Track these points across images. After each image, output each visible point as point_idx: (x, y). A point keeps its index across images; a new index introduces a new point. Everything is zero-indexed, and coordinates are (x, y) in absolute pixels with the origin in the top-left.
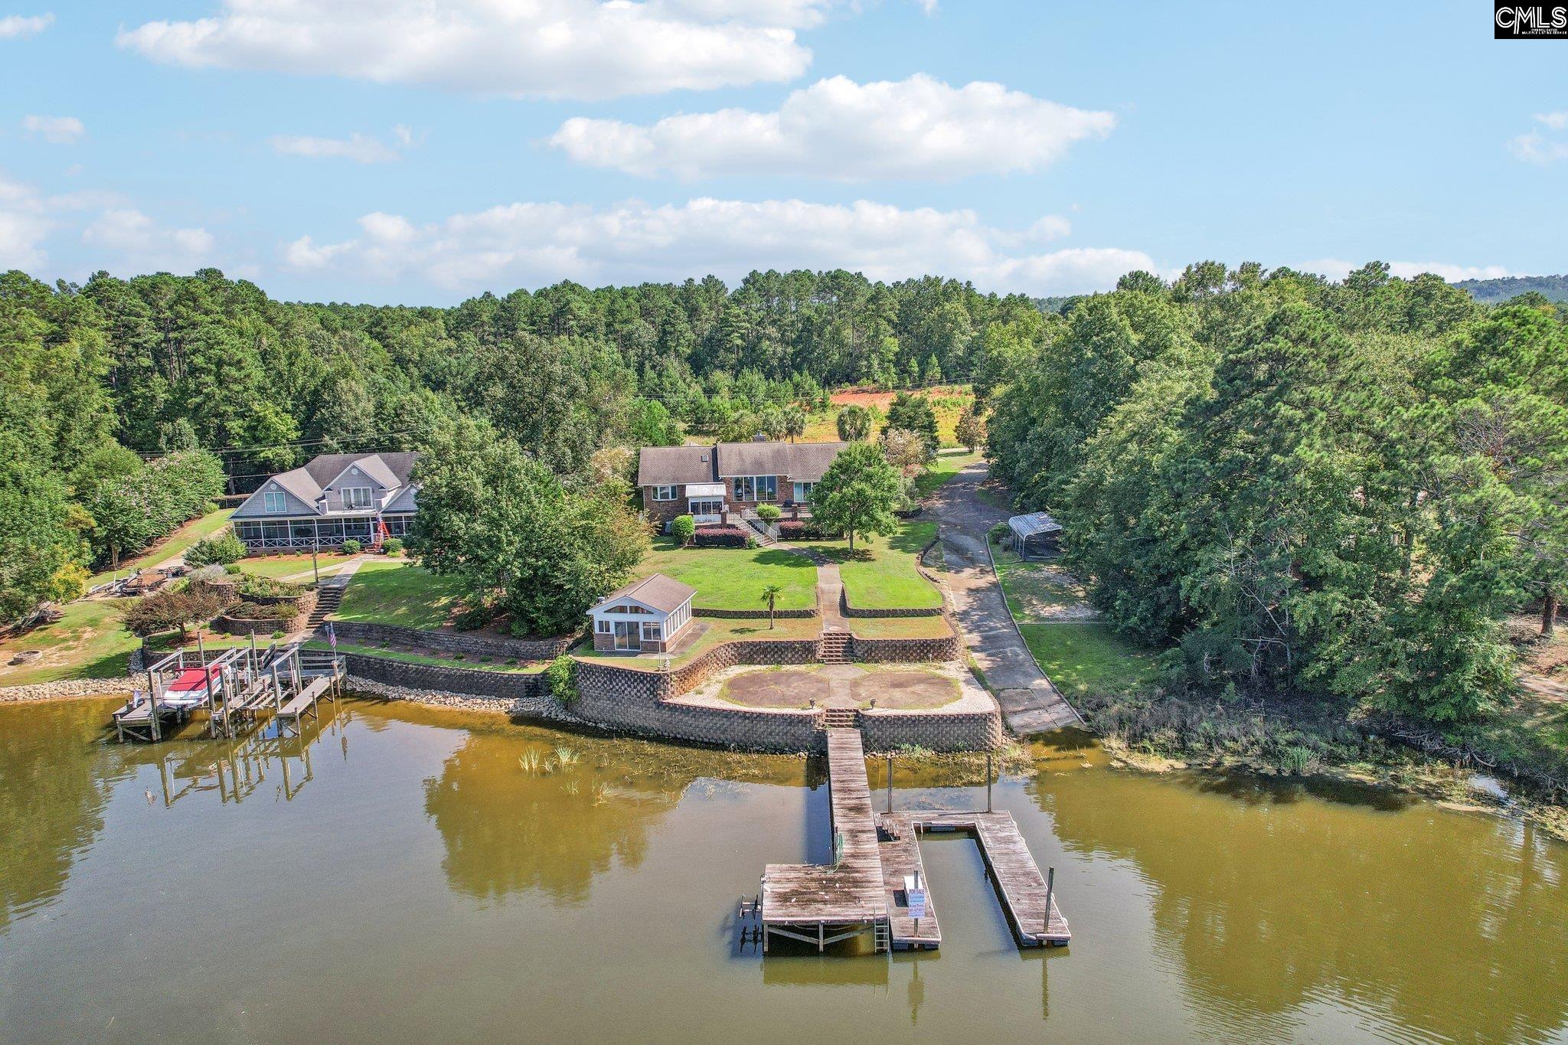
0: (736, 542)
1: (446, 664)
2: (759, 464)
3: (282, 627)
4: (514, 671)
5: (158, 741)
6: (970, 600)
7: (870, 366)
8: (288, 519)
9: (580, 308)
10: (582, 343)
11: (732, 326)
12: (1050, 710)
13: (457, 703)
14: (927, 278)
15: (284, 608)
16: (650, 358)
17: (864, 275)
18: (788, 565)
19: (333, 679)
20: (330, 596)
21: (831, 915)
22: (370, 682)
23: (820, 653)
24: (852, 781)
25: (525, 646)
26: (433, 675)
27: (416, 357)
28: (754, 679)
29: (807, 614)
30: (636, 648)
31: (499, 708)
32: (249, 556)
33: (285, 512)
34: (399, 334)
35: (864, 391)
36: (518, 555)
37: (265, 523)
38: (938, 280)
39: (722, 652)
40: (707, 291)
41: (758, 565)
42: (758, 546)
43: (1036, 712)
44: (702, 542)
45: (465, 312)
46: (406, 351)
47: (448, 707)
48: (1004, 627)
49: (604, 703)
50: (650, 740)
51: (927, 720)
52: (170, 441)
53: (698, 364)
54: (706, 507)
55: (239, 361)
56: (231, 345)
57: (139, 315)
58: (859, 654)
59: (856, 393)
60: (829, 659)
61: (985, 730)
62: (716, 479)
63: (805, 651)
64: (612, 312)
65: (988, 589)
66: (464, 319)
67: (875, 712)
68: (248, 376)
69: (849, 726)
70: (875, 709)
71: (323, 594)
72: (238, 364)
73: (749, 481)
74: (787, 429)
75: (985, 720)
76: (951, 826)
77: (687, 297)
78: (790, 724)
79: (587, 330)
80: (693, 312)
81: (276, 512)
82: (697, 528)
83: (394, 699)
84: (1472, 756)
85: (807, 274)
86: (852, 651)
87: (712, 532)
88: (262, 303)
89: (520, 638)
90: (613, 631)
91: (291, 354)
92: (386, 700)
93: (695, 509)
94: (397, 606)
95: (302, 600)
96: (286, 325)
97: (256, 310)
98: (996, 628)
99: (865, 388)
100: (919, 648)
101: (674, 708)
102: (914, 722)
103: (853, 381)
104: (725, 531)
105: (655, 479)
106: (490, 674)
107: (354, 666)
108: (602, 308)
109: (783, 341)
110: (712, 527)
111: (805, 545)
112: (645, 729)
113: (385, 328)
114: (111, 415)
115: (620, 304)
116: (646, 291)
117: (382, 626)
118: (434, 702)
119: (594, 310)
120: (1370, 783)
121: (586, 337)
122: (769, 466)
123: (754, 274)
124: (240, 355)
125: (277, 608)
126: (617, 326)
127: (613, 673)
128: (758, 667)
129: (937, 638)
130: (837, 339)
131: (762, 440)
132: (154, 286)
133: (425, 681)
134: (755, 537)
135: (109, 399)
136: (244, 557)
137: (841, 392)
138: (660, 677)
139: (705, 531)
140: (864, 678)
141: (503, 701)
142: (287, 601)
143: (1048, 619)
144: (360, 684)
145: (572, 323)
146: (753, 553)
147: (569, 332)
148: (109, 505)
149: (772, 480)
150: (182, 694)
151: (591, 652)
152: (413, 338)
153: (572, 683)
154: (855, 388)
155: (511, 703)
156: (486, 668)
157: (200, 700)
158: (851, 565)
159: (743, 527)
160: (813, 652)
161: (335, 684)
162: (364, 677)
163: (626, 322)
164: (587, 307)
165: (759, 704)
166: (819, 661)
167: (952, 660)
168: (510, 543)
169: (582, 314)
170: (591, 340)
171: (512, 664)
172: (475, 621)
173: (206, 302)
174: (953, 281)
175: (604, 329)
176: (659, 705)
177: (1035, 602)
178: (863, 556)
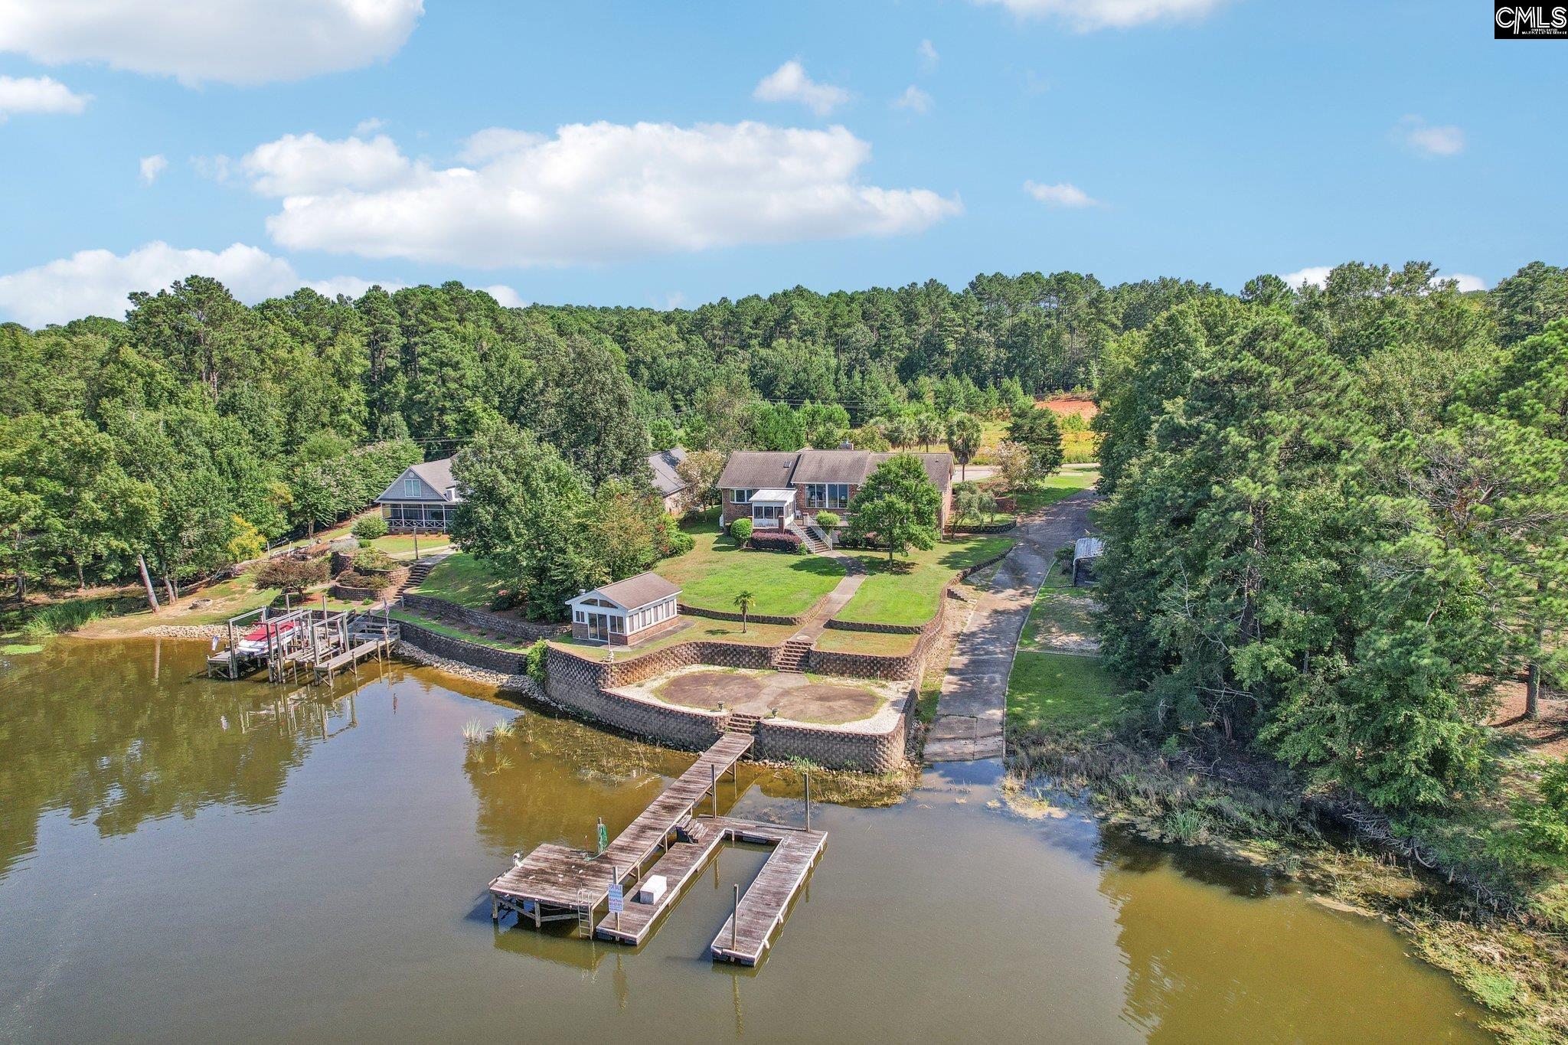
0: (787, 546)
1: (467, 639)
2: (834, 471)
3: (373, 596)
4: (514, 651)
5: (234, 679)
6: (988, 622)
7: (1088, 373)
8: (423, 503)
9: (803, 313)
10: (799, 347)
11: (946, 330)
12: (980, 742)
13: (467, 674)
14: (1162, 279)
15: (377, 579)
16: (863, 363)
17: (1095, 277)
18: (819, 573)
19: (383, 643)
20: (419, 572)
21: (547, 896)
22: (416, 649)
23: (777, 659)
24: (695, 782)
25: (533, 628)
26: (456, 647)
27: (649, 359)
28: (698, 680)
29: (788, 622)
30: (602, 639)
31: (494, 680)
32: (391, 533)
33: (420, 497)
34: (638, 337)
35: (1078, 399)
36: (528, 546)
37: (405, 506)
38: (1174, 281)
39: (684, 651)
40: (928, 295)
41: (791, 570)
42: (809, 552)
43: (963, 742)
44: (757, 545)
45: (699, 317)
46: (640, 353)
47: (460, 676)
48: (1002, 652)
49: (563, 687)
50: (585, 723)
51: (818, 734)
52: (385, 431)
53: (907, 370)
54: (772, 511)
55: (458, 363)
56: (452, 348)
57: (389, 323)
58: (812, 664)
59: (1069, 400)
60: (784, 667)
61: (876, 752)
62: (789, 486)
63: (761, 657)
64: (834, 317)
65: (1016, 613)
66: (697, 323)
67: (777, 721)
68: (463, 376)
69: (747, 732)
70: (776, 719)
71: (413, 571)
72: (456, 366)
73: (821, 487)
74: (920, 437)
75: (875, 742)
76: (761, 839)
77: (908, 302)
78: (695, 724)
79: (807, 334)
80: (911, 318)
81: (413, 497)
82: (755, 531)
83: (426, 665)
84: (1413, 851)
85: (1036, 278)
86: (809, 661)
87: (767, 535)
88: (493, 311)
89: (530, 621)
90: (587, 622)
91: (501, 357)
92: (418, 664)
93: (759, 512)
94: (463, 583)
95: (394, 574)
96: (513, 329)
97: (486, 317)
98: (995, 653)
99: (1079, 395)
100: (869, 664)
101: (610, 697)
102: (805, 735)
103: (1067, 388)
104: (778, 536)
105: (733, 483)
106: (496, 653)
107: (407, 633)
108: (825, 313)
109: (999, 345)
110: (769, 531)
111: (855, 554)
112: (590, 715)
113: (627, 331)
114: (362, 408)
115: (843, 308)
116: (873, 296)
117: (440, 601)
118: (453, 671)
119: (817, 315)
120: (1254, 863)
121: (804, 341)
122: (843, 474)
123: (980, 277)
124: (458, 358)
125: (371, 579)
126: (836, 330)
127: (569, 659)
128: (711, 668)
129: (888, 656)
130: (1055, 345)
131: (848, 448)
132: (406, 297)
133: (449, 651)
134: (807, 543)
135: (362, 394)
136: (385, 534)
137: (1053, 399)
138: (600, 667)
139: (760, 535)
140: (798, 689)
141: (501, 676)
142: (381, 573)
143: (1055, 649)
144: (408, 649)
145: (793, 327)
146: (795, 559)
147: (789, 336)
148: (305, 485)
149: (844, 488)
150: (252, 643)
151: (569, 639)
152: (646, 341)
153: (543, 665)
154: (1069, 395)
155: (505, 678)
156: (495, 646)
157: (263, 649)
158: (885, 577)
159: (800, 533)
160: (769, 659)
161: (384, 647)
162: (414, 644)
163: (849, 325)
164: (810, 312)
165: (679, 702)
166: (773, 668)
167: (902, 679)
168: (519, 535)
169: (805, 318)
170: (809, 343)
171: (517, 644)
172: (508, 604)
173: (444, 310)
174: (1189, 283)
175: (823, 333)
176: (599, 693)
177: (1054, 630)
178: (901, 569)
